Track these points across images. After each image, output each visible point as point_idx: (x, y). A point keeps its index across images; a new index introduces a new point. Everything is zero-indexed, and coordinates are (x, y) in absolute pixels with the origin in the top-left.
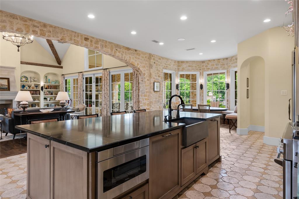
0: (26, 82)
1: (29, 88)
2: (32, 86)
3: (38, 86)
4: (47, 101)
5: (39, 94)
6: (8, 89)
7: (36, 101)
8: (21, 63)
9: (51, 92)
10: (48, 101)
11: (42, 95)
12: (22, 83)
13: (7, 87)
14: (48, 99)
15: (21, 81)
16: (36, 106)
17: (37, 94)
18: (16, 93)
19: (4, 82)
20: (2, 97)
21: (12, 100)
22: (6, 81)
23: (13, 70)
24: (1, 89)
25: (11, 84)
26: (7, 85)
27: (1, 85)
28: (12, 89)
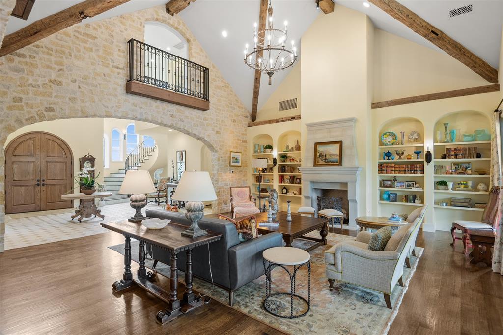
0: (393, 144)
1: (400, 158)
2: (406, 154)
3: (420, 152)
4: (448, 189)
5: (423, 171)
7: (413, 189)
8: (373, 107)
9: (465, 165)
10: (450, 191)
11: (430, 174)
12: (384, 147)
14: (450, 185)
15: (381, 144)
16: (416, 201)
17: (415, 172)
18: (354, 170)
19: (334, 150)
20: (330, 176)
21: (347, 183)
22: (338, 146)
23: (351, 123)
24: (329, 162)
25: (346, 152)
26: (338, 154)
27: (330, 155)
28: (345, 162)
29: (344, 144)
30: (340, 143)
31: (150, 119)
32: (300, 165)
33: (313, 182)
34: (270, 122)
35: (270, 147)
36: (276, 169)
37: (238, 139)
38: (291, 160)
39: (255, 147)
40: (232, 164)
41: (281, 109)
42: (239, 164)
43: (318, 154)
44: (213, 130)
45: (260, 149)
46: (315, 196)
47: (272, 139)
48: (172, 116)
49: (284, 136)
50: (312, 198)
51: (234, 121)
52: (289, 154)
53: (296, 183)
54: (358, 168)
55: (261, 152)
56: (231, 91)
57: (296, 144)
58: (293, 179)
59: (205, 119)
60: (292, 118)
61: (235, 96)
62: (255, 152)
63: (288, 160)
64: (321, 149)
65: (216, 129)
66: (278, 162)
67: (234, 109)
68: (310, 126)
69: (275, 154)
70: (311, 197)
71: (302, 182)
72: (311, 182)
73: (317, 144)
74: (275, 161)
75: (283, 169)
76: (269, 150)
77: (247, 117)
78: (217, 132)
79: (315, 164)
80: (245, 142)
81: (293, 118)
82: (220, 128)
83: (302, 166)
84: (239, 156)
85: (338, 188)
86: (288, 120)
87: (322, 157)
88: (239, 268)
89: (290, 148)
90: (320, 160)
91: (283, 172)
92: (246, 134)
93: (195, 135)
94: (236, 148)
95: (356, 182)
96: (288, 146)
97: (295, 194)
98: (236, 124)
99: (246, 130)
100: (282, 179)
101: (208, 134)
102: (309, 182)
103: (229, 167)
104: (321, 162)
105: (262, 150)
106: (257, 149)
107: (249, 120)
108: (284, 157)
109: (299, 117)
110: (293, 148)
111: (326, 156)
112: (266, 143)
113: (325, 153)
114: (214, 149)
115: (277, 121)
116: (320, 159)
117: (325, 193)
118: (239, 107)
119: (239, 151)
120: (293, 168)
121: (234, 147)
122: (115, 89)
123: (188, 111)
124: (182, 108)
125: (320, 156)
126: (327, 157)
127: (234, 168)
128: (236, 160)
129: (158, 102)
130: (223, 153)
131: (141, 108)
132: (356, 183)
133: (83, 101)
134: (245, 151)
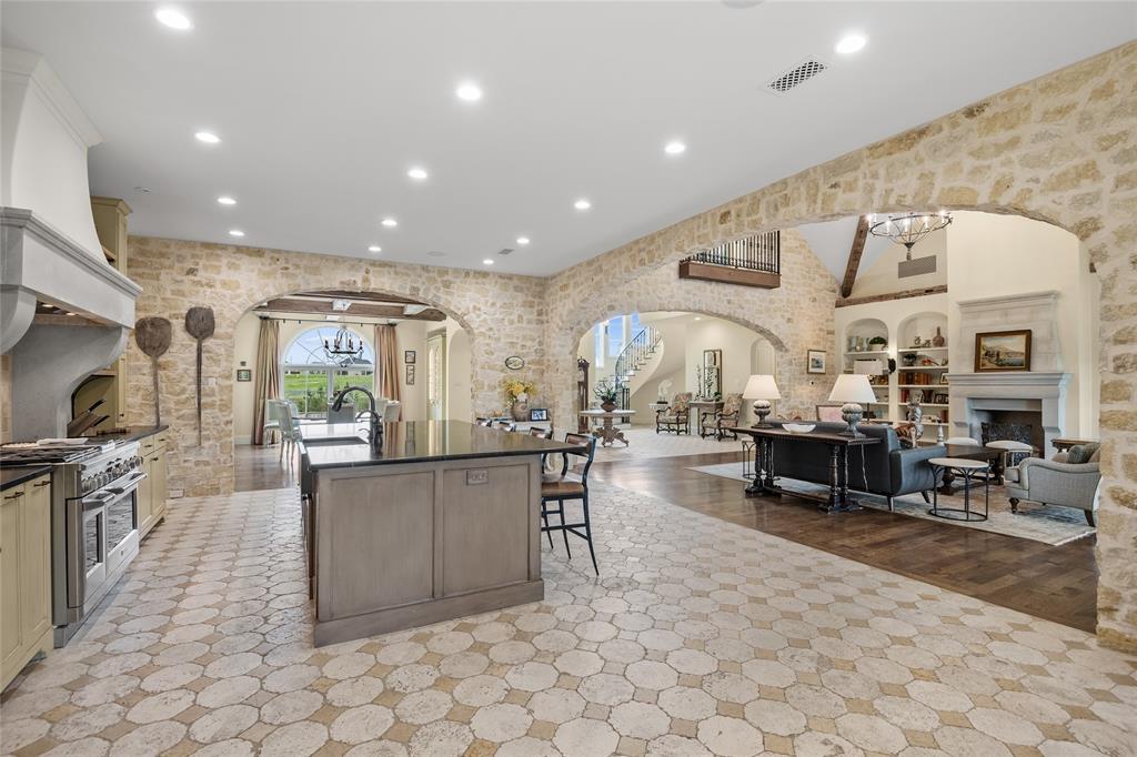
6: (1026, 365)
13: (1023, 358)
18: (1054, 379)
19: (1016, 345)
20: (1007, 389)
21: (1041, 400)
22: (1022, 339)
23: (1050, 300)
24: (1002, 365)
25: (1038, 348)
26: (1024, 351)
27: (1007, 353)
28: (1038, 365)
29: (1034, 336)
30: (1028, 333)
31: (704, 309)
32: (946, 370)
33: (973, 399)
34: (881, 298)
35: (882, 341)
36: (894, 378)
37: (821, 330)
38: (924, 362)
39: (850, 341)
40: (811, 370)
41: (902, 274)
42: (822, 370)
43: (983, 352)
44: (783, 316)
45: (861, 344)
46: (976, 422)
47: (886, 327)
48: (729, 302)
49: (910, 323)
50: (971, 425)
51: (814, 300)
52: (920, 352)
53: (935, 402)
54: (1062, 374)
55: (862, 350)
56: (810, 252)
57: (935, 335)
58: (928, 396)
59: (771, 302)
60: (927, 291)
61: (816, 258)
62: (850, 350)
63: (919, 362)
64: (988, 343)
65: (787, 315)
66: (899, 367)
67: (814, 280)
68: (967, 306)
69: (893, 351)
70: (968, 423)
71: (950, 398)
72: (969, 399)
73: (979, 336)
74: (892, 364)
75: (908, 377)
76: (880, 346)
77: (834, 291)
78: (789, 320)
79: (977, 369)
80: (831, 333)
81: (929, 291)
82: (793, 314)
83: (950, 372)
84: (822, 357)
85: (1023, 408)
86: (920, 294)
87: (992, 356)
88: (903, 470)
89: (922, 342)
90: (986, 361)
91: (908, 383)
92: (832, 320)
93: (757, 326)
94: (818, 343)
95: (1058, 397)
96: (918, 339)
97: (934, 421)
98: (817, 304)
99: (832, 314)
100: (906, 394)
101: (776, 325)
102: (965, 399)
103: (806, 376)
104: (989, 366)
105: (865, 345)
106: (854, 344)
107: (838, 295)
108: (910, 357)
109: (943, 289)
110: (928, 341)
111: (998, 355)
112: (872, 333)
113: (997, 349)
114: (783, 346)
115: (897, 296)
116: (986, 359)
117: (997, 417)
118: (821, 276)
119: (821, 348)
120: (928, 377)
121: (814, 343)
122: (669, 275)
123: (749, 293)
124: (741, 288)
125: (986, 354)
126: (1001, 357)
127: (814, 376)
128: (818, 364)
129: (714, 284)
130: (797, 353)
131: (695, 295)
132: (1060, 400)
133: (639, 294)
134: (831, 348)
